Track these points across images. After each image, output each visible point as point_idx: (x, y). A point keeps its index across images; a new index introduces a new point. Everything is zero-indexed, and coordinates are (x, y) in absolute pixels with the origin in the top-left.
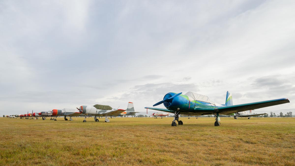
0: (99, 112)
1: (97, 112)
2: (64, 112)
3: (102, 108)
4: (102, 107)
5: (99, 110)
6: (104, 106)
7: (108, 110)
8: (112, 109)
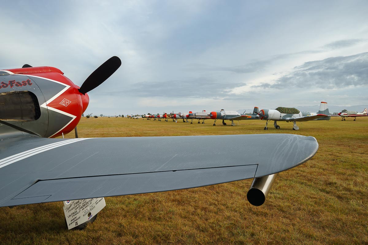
0: (284, 116)
1: (281, 117)
2: (224, 115)
3: (287, 112)
4: (287, 110)
5: (283, 115)
6: (288, 109)
7: (294, 114)
8: (300, 112)
